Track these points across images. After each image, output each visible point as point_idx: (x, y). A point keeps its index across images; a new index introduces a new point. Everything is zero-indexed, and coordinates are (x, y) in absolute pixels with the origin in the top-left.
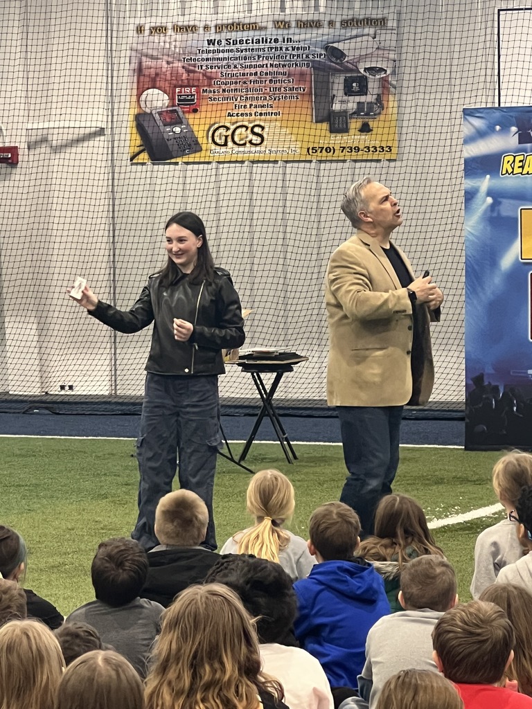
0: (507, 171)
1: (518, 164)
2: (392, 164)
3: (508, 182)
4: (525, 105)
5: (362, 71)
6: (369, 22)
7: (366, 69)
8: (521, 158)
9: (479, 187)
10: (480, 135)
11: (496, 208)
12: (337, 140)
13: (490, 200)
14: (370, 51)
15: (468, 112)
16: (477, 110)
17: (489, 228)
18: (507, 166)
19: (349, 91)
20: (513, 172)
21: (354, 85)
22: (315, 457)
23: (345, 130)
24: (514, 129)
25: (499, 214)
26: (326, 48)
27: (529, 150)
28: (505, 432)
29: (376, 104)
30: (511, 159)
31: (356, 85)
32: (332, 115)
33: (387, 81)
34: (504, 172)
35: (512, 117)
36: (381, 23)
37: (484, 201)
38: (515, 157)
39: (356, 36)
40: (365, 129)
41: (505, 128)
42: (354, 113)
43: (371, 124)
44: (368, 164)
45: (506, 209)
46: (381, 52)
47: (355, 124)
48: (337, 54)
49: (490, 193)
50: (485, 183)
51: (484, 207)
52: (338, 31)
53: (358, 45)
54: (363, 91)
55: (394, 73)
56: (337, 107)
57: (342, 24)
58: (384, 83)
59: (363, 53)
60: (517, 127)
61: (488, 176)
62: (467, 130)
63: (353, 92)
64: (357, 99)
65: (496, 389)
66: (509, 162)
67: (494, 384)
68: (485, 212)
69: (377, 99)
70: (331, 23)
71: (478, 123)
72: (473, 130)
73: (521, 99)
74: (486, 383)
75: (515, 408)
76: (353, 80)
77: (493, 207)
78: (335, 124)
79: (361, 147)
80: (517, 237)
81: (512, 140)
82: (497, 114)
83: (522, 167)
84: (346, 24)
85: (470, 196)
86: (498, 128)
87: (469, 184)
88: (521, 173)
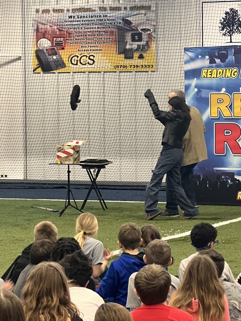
0: (204, 76)
1: (209, 73)
2: (153, 73)
3: (205, 82)
4: (214, 46)
5: (139, 30)
6: (142, 8)
7: (141, 30)
8: (211, 70)
9: (191, 84)
10: (192, 60)
12: (128, 62)
13: (196, 90)
14: (142, 21)
15: (186, 49)
16: (190, 48)
17: (196, 103)
18: (204, 74)
19: (133, 40)
20: (207, 77)
21: (136, 37)
22: (116, 208)
23: (132, 58)
24: (207, 57)
25: (200, 96)
26: (123, 20)
27: (214, 67)
28: (203, 196)
29: (146, 45)
30: (206, 71)
31: (137, 37)
32: (126, 50)
34: (203, 77)
35: (206, 51)
36: (148, 8)
37: (194, 90)
38: (208, 70)
39: (136, 15)
40: (141, 57)
41: (203, 57)
42: (136, 50)
43: (143, 55)
44: (142, 73)
45: (204, 94)
46: (147, 22)
47: (136, 55)
48: (128, 23)
49: (196, 86)
50: (194, 82)
51: (193, 93)
52: (128, 12)
53: (137, 19)
54: (140, 40)
55: (155, 31)
56: (128, 47)
57: (130, 9)
58: (150, 36)
59: (139, 22)
60: (209, 56)
61: (195, 79)
62: (186, 58)
63: (135, 40)
64: (137, 43)
65: (199, 176)
66: (205, 72)
67: (198, 174)
68: (194, 95)
69: (146, 43)
70: (125, 8)
71: (191, 54)
72: (189, 58)
73: (212, 43)
74: (195, 174)
75: (208, 185)
76: (136, 34)
77: (198, 93)
78: (127, 55)
79: (140, 65)
81: (206, 62)
82: (200, 50)
83: (211, 75)
84: (132, 9)
85: (187, 88)
86: (200, 56)
87: (187, 82)
88: (211, 77)
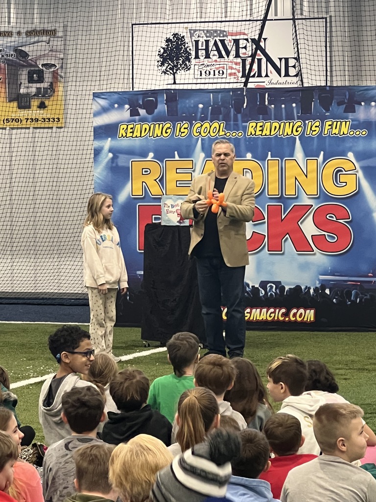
0: (122, 135)
1: (129, 130)
2: (59, 130)
3: (124, 143)
5: (40, 66)
6: (45, 32)
7: (43, 65)
8: (132, 126)
9: (104, 146)
10: (105, 110)
11: (115, 160)
12: (23, 114)
13: (111, 155)
15: (96, 95)
16: (102, 93)
17: (110, 174)
18: (122, 132)
19: (31, 80)
20: (126, 136)
21: (35, 75)
23: (28, 107)
24: (127, 106)
25: (117, 165)
26: (16, 50)
27: (137, 121)
28: (121, 314)
29: (49, 89)
30: (125, 127)
31: (36, 76)
32: (20, 96)
33: (57, 73)
34: (120, 136)
35: (125, 98)
36: (52, 33)
37: (107, 156)
38: (127, 126)
39: (34, 43)
40: (42, 106)
41: (121, 106)
42: (34, 95)
43: (47, 103)
44: (45, 130)
45: (122, 161)
46: (51, 53)
47: (35, 103)
48: (23, 55)
49: (111, 150)
50: (108, 143)
51: (107, 160)
52: (23, 39)
53: (35, 49)
54: (41, 80)
55: (62, 67)
56: (23, 91)
57: (26, 34)
58: (55, 75)
59: (43, 53)
60: (129, 105)
61: (110, 139)
62: (95, 107)
63: (34, 81)
64: (38, 85)
66: (123, 128)
68: (108, 162)
69: (50, 85)
70: (19, 33)
71: (103, 102)
72: (99, 107)
75: (128, 298)
76: (34, 72)
77: (113, 159)
78: (21, 103)
79: (40, 118)
80: (129, 180)
81: (125, 114)
82: (116, 96)
83: (133, 132)
84: (29, 33)
85: (97, 152)
86: (116, 106)
87: (97, 144)
88: (132, 137)
